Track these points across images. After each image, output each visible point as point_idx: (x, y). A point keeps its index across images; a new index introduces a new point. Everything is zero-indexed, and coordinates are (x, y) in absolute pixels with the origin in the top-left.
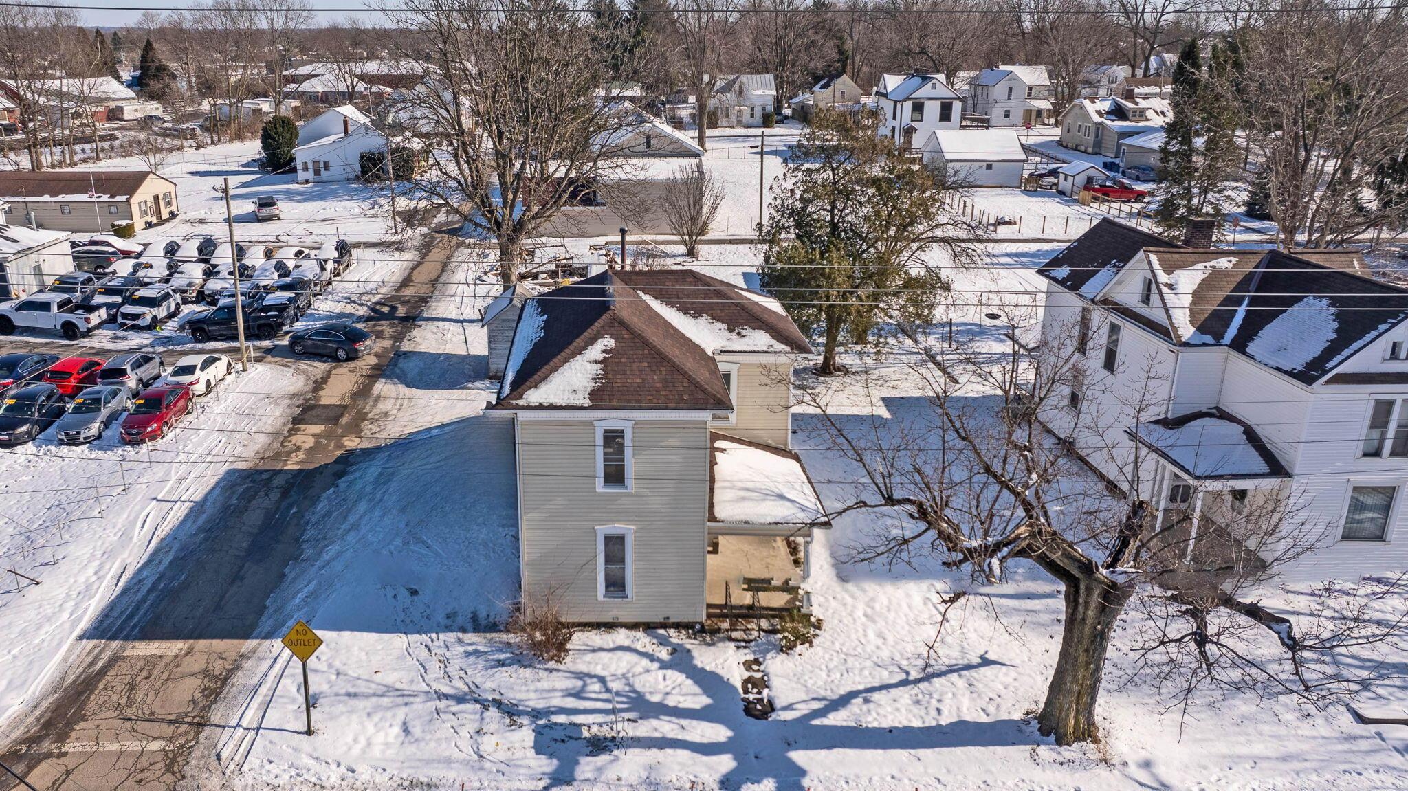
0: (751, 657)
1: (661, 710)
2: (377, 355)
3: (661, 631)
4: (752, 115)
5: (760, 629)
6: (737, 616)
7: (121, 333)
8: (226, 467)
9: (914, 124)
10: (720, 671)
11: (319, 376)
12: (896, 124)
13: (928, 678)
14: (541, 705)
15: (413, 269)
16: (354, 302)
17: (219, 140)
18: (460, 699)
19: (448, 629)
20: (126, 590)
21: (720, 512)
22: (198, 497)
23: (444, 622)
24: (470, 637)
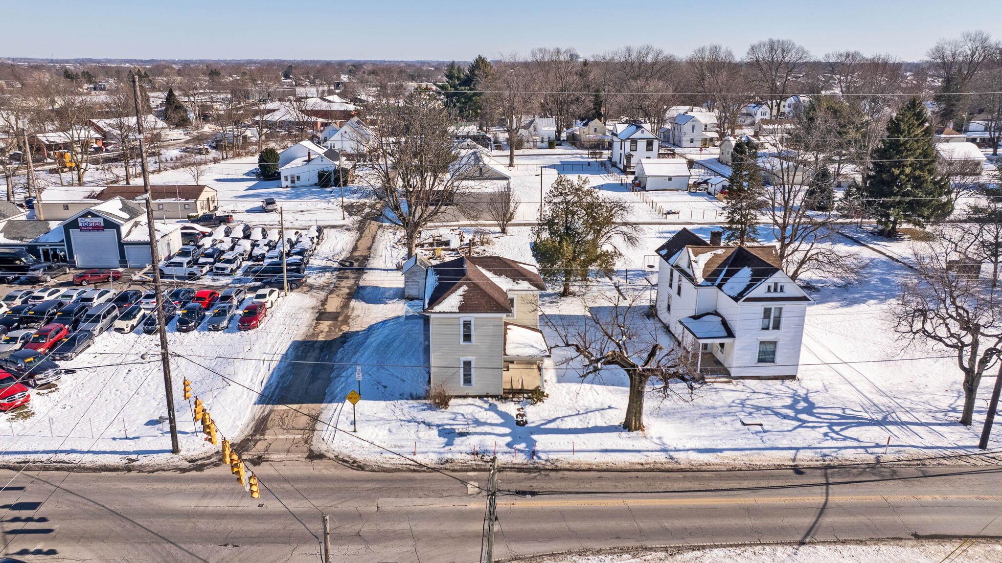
0: (520, 407)
1: (484, 424)
2: (348, 288)
3: (485, 399)
4: (542, 142)
5: (524, 397)
6: (515, 393)
7: (216, 277)
8: (292, 340)
9: (632, 153)
10: (508, 412)
11: (323, 298)
12: (622, 152)
13: (586, 413)
14: (440, 423)
15: (357, 241)
16: (331, 260)
17: (227, 158)
18: (409, 421)
19: (401, 399)
20: (266, 388)
21: (507, 352)
22: (284, 352)
23: (399, 397)
24: (410, 402)
